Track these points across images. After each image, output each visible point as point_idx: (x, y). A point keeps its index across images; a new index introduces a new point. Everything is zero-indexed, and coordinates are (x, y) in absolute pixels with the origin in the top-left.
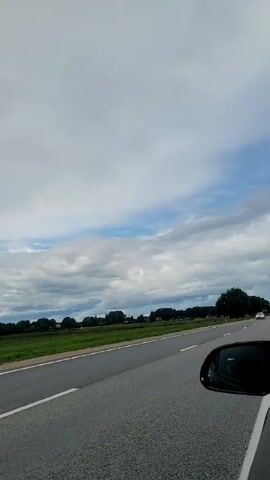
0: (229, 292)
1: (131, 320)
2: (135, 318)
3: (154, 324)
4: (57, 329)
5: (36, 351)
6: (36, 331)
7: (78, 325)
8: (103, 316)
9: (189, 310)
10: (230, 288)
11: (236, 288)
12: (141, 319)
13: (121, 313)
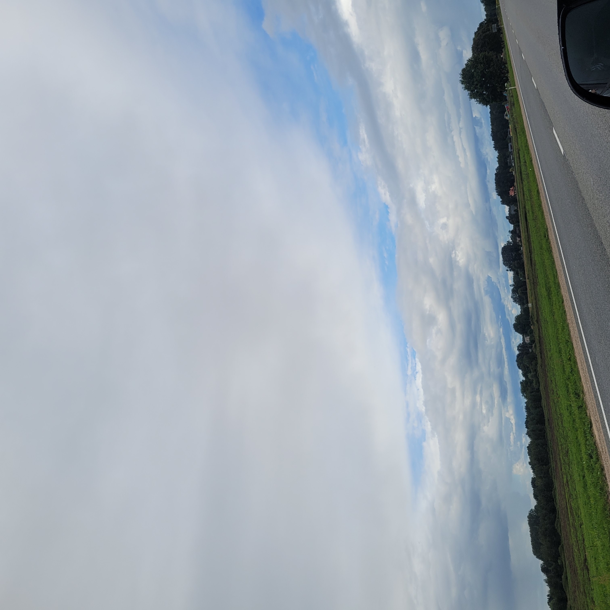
0: (466, 88)
1: (515, 233)
2: (511, 227)
3: (520, 197)
4: (532, 341)
5: (568, 370)
6: (536, 371)
7: (525, 311)
8: (511, 274)
9: (496, 148)
10: (460, 86)
11: (459, 78)
12: (513, 218)
13: (504, 249)
